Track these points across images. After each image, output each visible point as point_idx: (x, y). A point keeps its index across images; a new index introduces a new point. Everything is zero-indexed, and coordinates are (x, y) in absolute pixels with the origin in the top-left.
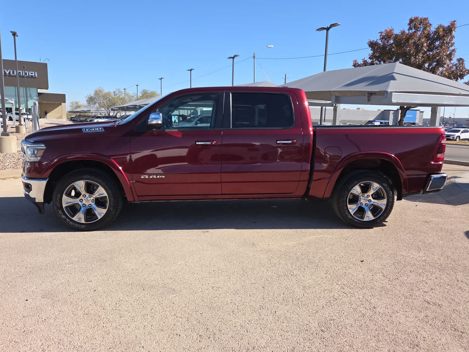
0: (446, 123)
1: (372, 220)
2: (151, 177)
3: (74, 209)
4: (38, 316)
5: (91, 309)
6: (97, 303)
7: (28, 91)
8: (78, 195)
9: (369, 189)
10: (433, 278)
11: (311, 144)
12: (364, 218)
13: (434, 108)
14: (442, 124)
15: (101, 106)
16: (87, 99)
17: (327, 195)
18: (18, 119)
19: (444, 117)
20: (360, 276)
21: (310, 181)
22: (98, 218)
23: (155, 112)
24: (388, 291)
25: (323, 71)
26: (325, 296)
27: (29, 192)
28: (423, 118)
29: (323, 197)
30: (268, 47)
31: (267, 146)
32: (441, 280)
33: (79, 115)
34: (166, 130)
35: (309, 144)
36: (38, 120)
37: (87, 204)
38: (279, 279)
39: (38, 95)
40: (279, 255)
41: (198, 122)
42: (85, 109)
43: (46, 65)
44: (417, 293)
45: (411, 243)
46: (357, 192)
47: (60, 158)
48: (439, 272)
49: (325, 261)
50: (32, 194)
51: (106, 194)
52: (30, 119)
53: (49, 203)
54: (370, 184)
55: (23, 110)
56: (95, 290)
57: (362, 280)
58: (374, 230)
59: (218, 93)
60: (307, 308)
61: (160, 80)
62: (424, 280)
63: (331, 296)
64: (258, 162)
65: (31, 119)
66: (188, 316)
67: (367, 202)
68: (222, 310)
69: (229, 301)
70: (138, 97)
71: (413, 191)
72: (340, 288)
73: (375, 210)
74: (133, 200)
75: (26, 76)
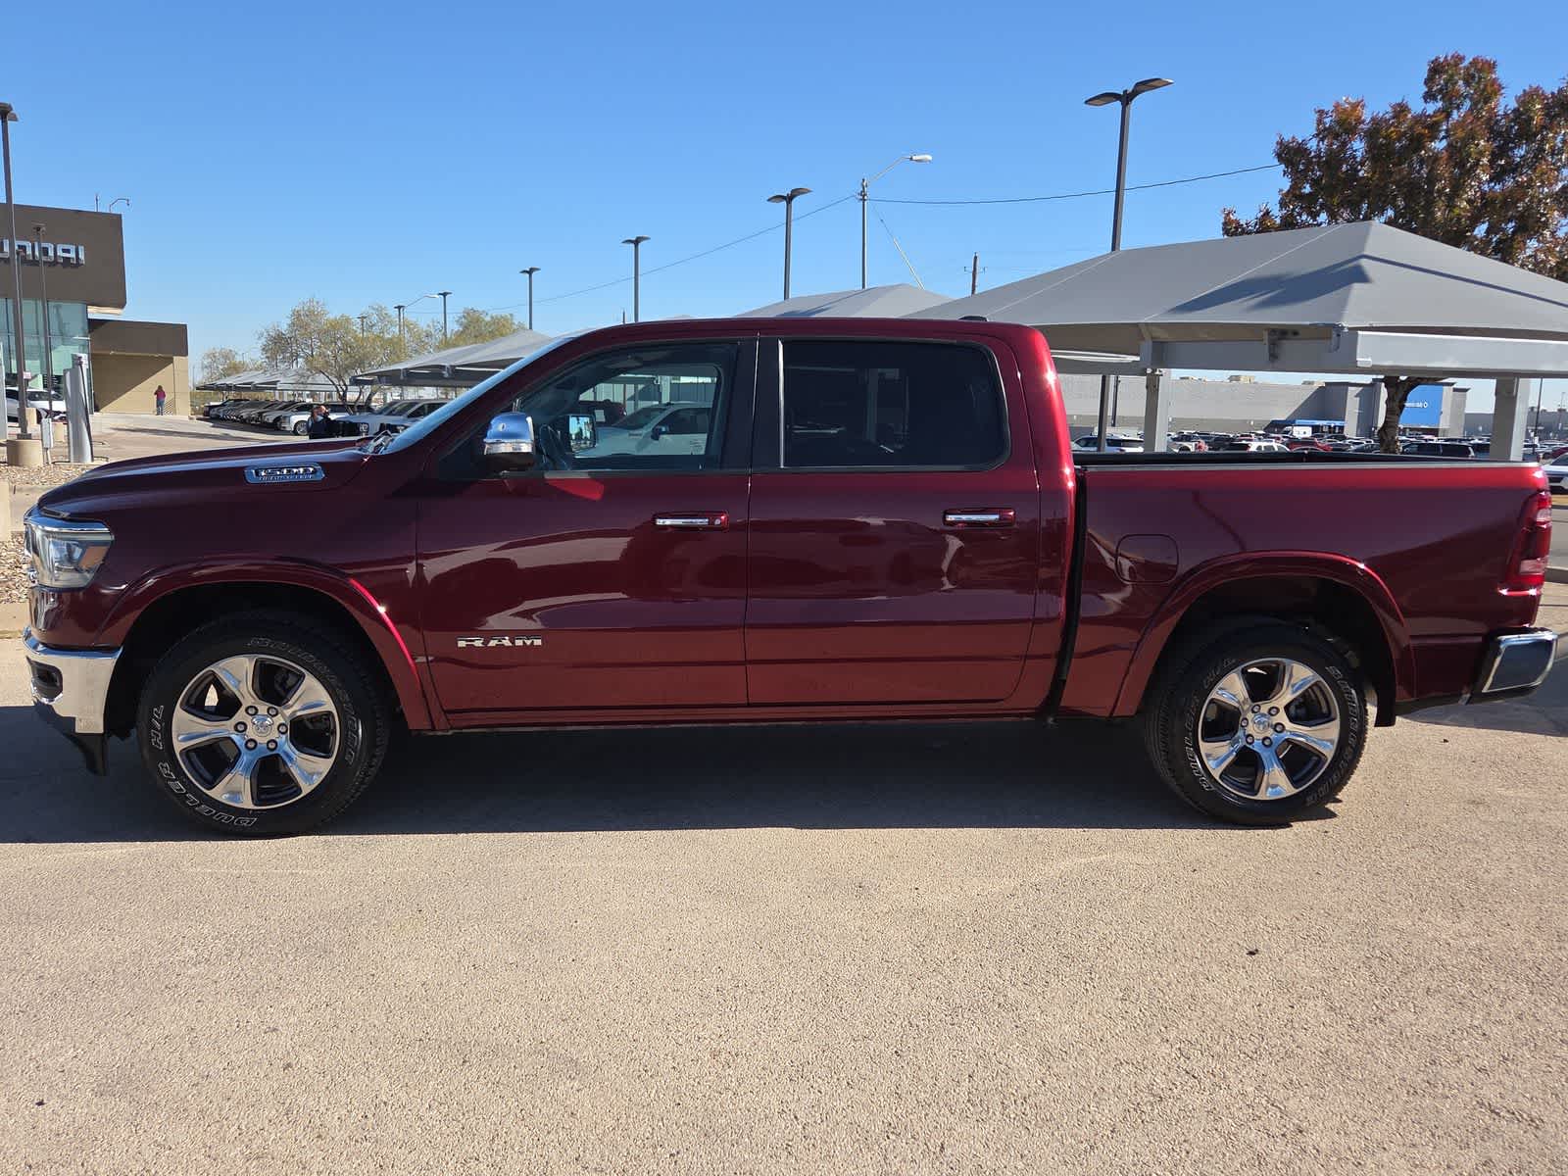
0: (1547, 430)
1: (1287, 798)
2: (493, 643)
3: (214, 759)
4: (83, 1164)
5: (273, 1137)
6: (295, 1112)
7: (53, 312)
8: (229, 705)
9: (1278, 686)
10: (1507, 1017)
11: (1069, 519)
12: (1258, 791)
13: (1507, 384)
14: (1532, 434)
15: (316, 369)
16: (263, 341)
17: (1128, 708)
18: (15, 414)
19: (1542, 408)
20: (1247, 1007)
21: (1064, 655)
22: (299, 791)
23: (509, 409)
24: (1349, 1069)
25: (1110, 250)
26: (1119, 1088)
27: (51, 698)
28: (1467, 412)
29: (1111, 714)
30: (911, 159)
31: (907, 527)
32: (1536, 1023)
33: (235, 401)
34: (548, 476)
35: (1063, 522)
36: (88, 419)
37: (262, 740)
38: (956, 1021)
39: (86, 328)
40: (952, 930)
41: (664, 429)
42: (258, 379)
43: (115, 221)
44: (1453, 1075)
45: (1430, 884)
46: (1234, 696)
47: (165, 573)
48: (1531, 992)
49: (1119, 952)
50: (62, 705)
51: (329, 706)
52: (58, 413)
53: (124, 734)
54: (1281, 667)
55: (35, 380)
56: (289, 1065)
57: (1254, 1023)
58: (1296, 834)
59: (734, 343)
60: (1056, 1134)
61: (528, 275)
62: (1476, 1023)
63: (1142, 1084)
64: (876, 592)
65: (61, 415)
66: (626, 1162)
67: (1270, 733)
68: (747, 1140)
69: (776, 1107)
70: (449, 336)
71: (1433, 694)
72: (1174, 1055)
73: (1297, 759)
74: (430, 728)
75: (44, 259)
